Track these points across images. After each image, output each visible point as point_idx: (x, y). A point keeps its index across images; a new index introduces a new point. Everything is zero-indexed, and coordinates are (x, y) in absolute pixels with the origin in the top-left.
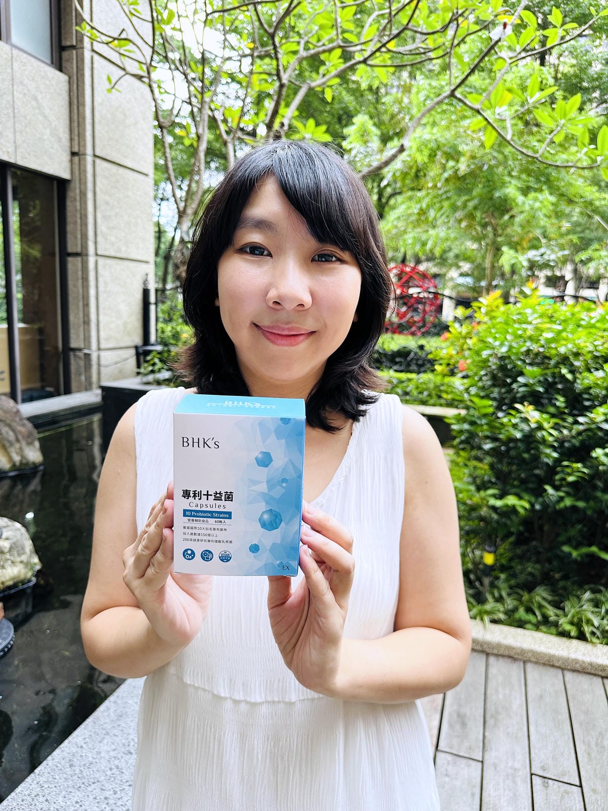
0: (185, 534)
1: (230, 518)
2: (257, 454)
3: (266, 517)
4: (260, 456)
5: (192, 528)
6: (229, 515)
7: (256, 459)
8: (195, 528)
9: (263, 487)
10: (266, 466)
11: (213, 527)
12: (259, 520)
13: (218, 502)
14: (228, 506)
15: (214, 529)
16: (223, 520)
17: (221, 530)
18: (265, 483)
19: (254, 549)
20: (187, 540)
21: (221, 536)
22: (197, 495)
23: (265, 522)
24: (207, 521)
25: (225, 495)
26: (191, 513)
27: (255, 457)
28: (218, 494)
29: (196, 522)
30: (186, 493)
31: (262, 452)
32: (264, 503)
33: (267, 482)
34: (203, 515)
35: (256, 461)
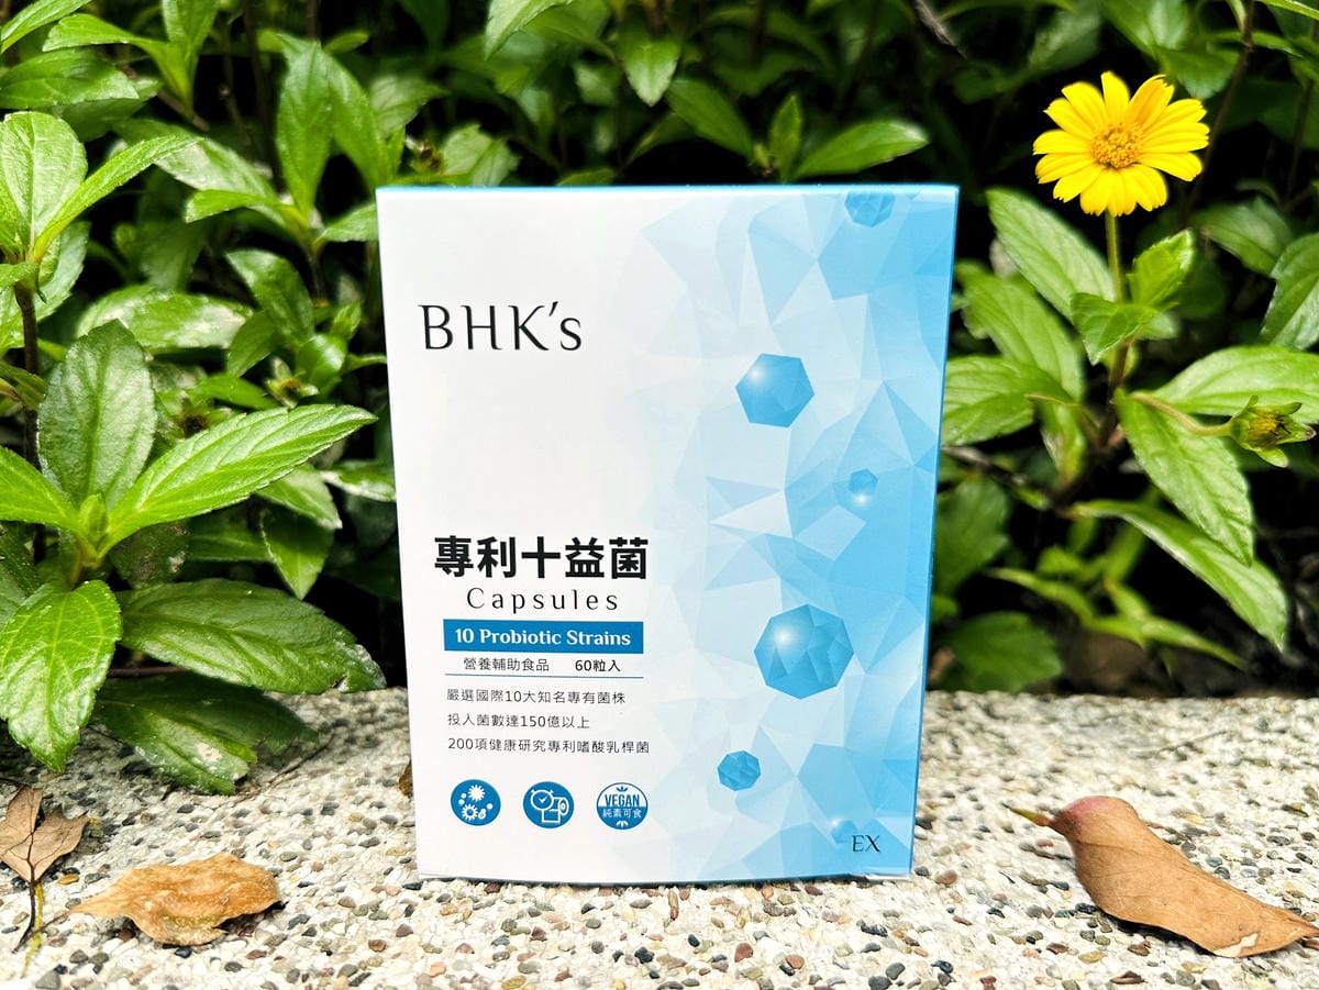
0: (453, 719)
1: (637, 647)
2: (744, 366)
3: (784, 638)
4: (757, 376)
5: (483, 696)
6: (632, 637)
7: (742, 389)
8: (497, 694)
9: (773, 515)
10: (785, 419)
11: (567, 687)
12: (759, 652)
13: (586, 585)
14: (627, 599)
15: (574, 697)
16: (607, 658)
17: (604, 698)
18: (784, 496)
19: (740, 771)
20: (465, 744)
21: (603, 723)
22: (497, 558)
23: (779, 660)
24: (543, 666)
25: (615, 552)
26: (477, 636)
27: (736, 383)
28: (585, 548)
29: (498, 672)
30: (453, 550)
31: (765, 359)
32: (777, 582)
33: (790, 490)
34: (526, 638)
35: (739, 400)
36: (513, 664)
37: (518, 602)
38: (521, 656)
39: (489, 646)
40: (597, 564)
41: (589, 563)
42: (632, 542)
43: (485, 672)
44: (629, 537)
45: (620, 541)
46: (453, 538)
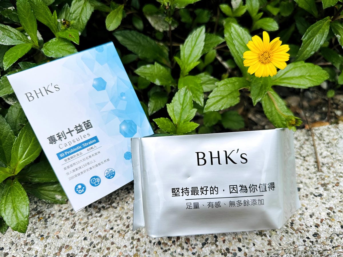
0: (68, 174)
1: (97, 141)
2: (92, 82)
3: (124, 127)
4: (95, 83)
5: (71, 166)
6: (95, 140)
7: (93, 86)
8: (74, 164)
9: (110, 106)
10: (104, 88)
11: (88, 155)
12: (120, 132)
13: (82, 134)
14: (91, 133)
15: (90, 157)
16: (93, 146)
17: (96, 154)
18: (110, 102)
19: (128, 156)
20: (72, 178)
21: (98, 159)
23: (125, 132)
24: (81, 154)
25: (84, 125)
26: (65, 154)
27: (92, 85)
28: (78, 127)
29: (72, 159)
30: (52, 139)
31: (95, 79)
32: (117, 118)
33: (111, 100)
34: (75, 150)
35: (94, 88)
36: (75, 156)
38: (75, 154)
39: (68, 155)
40: (82, 129)
41: (80, 129)
43: (70, 161)
44: (86, 121)
45: (84, 122)
46: (51, 136)
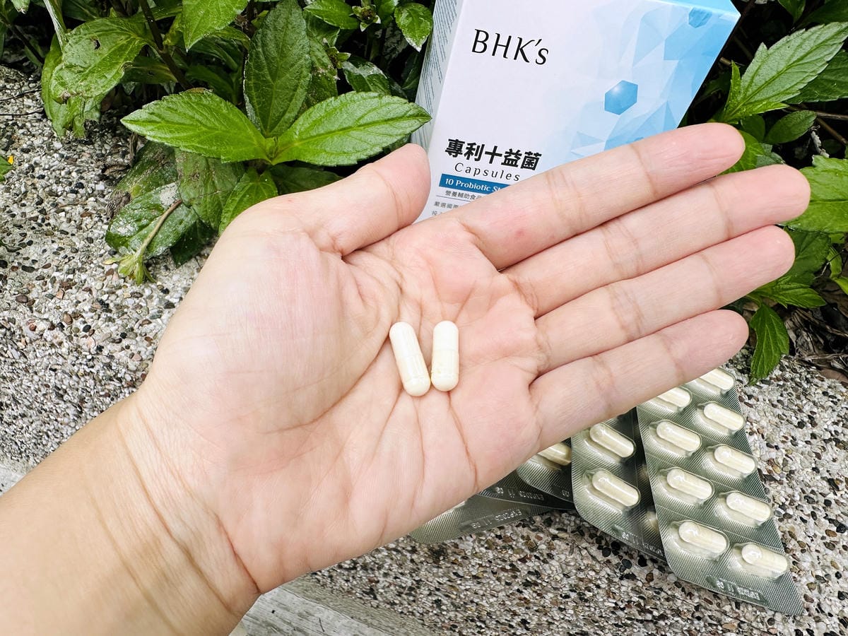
13: (508, 169)
22: (474, 152)
25: (526, 157)
26: (455, 182)
27: (606, 92)
28: (513, 154)
29: (459, 198)
30: (455, 146)
34: (476, 187)
36: (467, 196)
37: (477, 171)
39: (459, 187)
40: (516, 161)
41: (513, 160)
42: (535, 154)
43: (454, 197)
44: (534, 152)
45: (530, 153)
46: (457, 140)
